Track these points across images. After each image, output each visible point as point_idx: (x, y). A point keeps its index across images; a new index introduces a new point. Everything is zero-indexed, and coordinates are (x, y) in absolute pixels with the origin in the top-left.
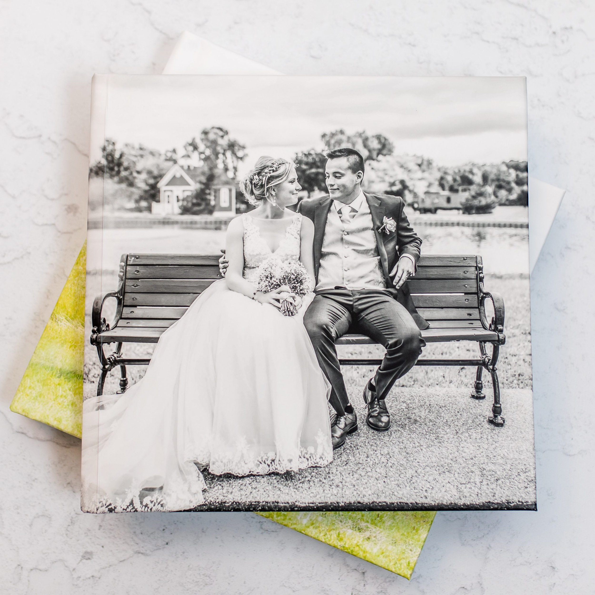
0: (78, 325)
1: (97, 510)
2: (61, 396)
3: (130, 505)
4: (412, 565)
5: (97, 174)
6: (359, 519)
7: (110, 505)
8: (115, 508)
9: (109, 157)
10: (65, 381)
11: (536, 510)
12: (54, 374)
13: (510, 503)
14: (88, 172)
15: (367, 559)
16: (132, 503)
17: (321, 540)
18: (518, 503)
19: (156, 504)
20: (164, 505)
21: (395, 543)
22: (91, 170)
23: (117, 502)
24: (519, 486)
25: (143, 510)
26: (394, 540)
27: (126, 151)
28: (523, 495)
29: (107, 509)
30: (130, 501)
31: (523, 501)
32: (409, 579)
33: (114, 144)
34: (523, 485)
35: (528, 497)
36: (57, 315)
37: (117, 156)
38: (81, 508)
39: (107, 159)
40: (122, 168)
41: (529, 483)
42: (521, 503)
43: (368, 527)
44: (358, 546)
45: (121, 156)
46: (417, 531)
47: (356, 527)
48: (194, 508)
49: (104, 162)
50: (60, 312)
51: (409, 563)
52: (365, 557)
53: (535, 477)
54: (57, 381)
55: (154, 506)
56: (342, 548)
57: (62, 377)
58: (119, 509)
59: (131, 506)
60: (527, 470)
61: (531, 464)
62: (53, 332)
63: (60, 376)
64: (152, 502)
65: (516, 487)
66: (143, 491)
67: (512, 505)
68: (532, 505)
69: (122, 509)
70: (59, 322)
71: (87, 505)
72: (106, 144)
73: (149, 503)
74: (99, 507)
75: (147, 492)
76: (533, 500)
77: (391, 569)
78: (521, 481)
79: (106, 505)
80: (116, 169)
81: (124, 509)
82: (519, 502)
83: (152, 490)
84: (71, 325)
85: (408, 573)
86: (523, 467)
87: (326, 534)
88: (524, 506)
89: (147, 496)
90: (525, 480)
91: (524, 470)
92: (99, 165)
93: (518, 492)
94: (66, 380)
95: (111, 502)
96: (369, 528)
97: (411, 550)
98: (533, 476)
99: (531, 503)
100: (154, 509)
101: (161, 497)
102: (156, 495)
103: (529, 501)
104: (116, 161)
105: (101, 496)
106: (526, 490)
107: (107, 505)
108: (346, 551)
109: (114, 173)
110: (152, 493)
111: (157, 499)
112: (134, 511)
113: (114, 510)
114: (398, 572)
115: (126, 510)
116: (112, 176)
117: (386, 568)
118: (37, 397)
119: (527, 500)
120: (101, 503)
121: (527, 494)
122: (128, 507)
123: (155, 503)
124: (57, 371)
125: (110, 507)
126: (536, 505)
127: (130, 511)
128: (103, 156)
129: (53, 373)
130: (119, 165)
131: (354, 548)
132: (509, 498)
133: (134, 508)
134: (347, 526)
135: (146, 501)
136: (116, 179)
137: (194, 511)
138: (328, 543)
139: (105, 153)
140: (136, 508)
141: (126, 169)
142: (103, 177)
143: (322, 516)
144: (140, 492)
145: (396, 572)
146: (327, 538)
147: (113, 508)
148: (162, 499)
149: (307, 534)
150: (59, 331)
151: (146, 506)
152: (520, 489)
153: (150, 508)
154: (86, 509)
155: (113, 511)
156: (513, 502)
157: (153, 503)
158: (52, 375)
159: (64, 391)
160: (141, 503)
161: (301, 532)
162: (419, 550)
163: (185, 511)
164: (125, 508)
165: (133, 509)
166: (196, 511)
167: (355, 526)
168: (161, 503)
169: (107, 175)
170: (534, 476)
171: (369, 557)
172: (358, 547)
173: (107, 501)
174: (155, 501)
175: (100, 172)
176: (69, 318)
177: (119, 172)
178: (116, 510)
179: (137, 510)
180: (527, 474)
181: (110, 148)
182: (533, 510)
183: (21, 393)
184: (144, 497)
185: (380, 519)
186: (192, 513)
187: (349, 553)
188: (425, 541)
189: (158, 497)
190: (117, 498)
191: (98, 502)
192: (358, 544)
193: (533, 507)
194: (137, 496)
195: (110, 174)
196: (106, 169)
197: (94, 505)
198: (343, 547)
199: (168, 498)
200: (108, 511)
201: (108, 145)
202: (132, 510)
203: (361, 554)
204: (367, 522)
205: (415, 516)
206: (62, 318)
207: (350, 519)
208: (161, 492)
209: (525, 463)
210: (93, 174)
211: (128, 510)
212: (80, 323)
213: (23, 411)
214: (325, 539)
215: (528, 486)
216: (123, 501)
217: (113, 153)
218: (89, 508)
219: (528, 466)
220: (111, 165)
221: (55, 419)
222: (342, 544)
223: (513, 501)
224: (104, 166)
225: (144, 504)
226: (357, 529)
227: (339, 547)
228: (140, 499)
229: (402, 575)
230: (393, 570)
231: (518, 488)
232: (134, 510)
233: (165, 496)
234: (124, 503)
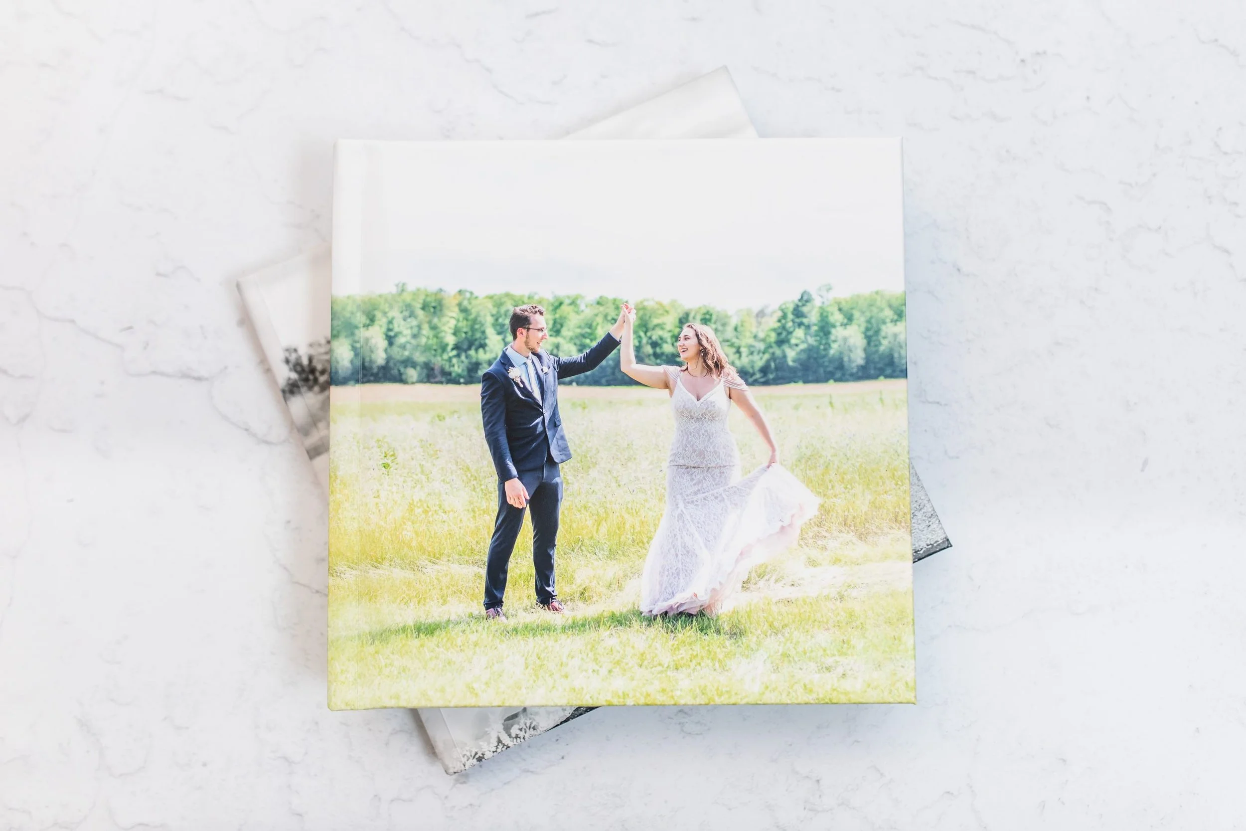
0: (367, 568)
1: (464, 766)
2: (386, 666)
3: (498, 745)
4: (911, 684)
5: (292, 392)
6: (821, 656)
7: (476, 753)
8: (483, 754)
9: (297, 367)
10: (382, 645)
11: (951, 546)
12: (364, 642)
13: (918, 551)
14: (281, 394)
15: (853, 701)
16: (499, 741)
17: (786, 702)
18: (927, 547)
19: (527, 730)
20: (536, 727)
21: (879, 666)
22: (284, 391)
23: (483, 747)
24: (921, 528)
25: (515, 743)
26: (876, 663)
27: (312, 352)
28: (930, 536)
29: (475, 760)
30: (496, 740)
31: (932, 543)
32: (915, 702)
33: (295, 350)
34: (923, 525)
35: (936, 535)
36: (335, 567)
37: (305, 362)
38: (446, 771)
39: (296, 371)
40: (317, 374)
41: (929, 519)
42: (930, 546)
43: (837, 662)
44: (834, 690)
45: (310, 360)
46: (900, 640)
47: (822, 668)
48: (571, 715)
49: (294, 376)
50: (338, 562)
51: (907, 683)
52: (849, 700)
53: (934, 510)
54: (371, 649)
55: (525, 732)
56: (817, 701)
57: (376, 641)
58: (488, 755)
59: (500, 744)
60: (921, 507)
61: (923, 498)
62: (340, 591)
63: (373, 641)
64: (521, 730)
65: (918, 530)
66: (505, 723)
67: (921, 552)
68: (943, 542)
69: (491, 752)
70: (342, 575)
71: (450, 766)
72: (287, 354)
73: (518, 732)
74: (465, 763)
75: (511, 721)
76: (943, 536)
77: (887, 701)
78: (920, 522)
79: (471, 756)
80: (311, 377)
81: (494, 752)
82: (928, 545)
83: (515, 716)
84: (358, 573)
85: (910, 696)
86: (915, 505)
87: (789, 692)
88: (936, 547)
89: (512, 726)
90: (924, 518)
91: (918, 507)
92: (291, 382)
93: (922, 535)
94: (382, 643)
95: (477, 750)
96: (839, 662)
97: (903, 667)
98: (930, 510)
99: (941, 541)
100: (527, 736)
101: (528, 719)
102: (522, 721)
103: (939, 540)
104: (307, 369)
105: (461, 748)
106: (930, 529)
107: (473, 755)
108: (822, 702)
109: (311, 383)
110: (517, 719)
111: (525, 724)
112: (506, 749)
113: (483, 758)
114: (899, 700)
115: (496, 751)
116: (310, 388)
117: (881, 701)
118: (355, 680)
119: (936, 540)
120: (466, 756)
121: (933, 532)
122: (497, 747)
123: (525, 729)
124: (367, 637)
125: (477, 756)
126: (948, 540)
127: (502, 751)
128: (291, 370)
129: (362, 642)
130: (313, 371)
131: (831, 694)
132: (914, 546)
133: (504, 745)
134: (811, 672)
135: (514, 731)
136: (316, 389)
137: (572, 719)
138: (796, 702)
139: (291, 365)
140: (506, 744)
141: (323, 372)
142: (300, 393)
143: (774, 673)
144: (503, 724)
145: (896, 702)
146: (793, 697)
147: (481, 756)
148: (531, 721)
149: (765, 702)
150: (347, 587)
151: (517, 737)
152: (923, 531)
153: (522, 737)
154: (451, 771)
155: (483, 760)
156: (922, 549)
157: (523, 730)
158: (363, 644)
159: (387, 658)
160: (510, 736)
161: (757, 704)
162: (913, 661)
163: (562, 723)
164: (494, 749)
165: (503, 747)
166: (574, 717)
167: (820, 668)
168: (532, 726)
169: (304, 389)
170: (932, 509)
171: (855, 698)
172: (835, 692)
173: (471, 752)
174: (525, 727)
175: (295, 389)
176: (352, 565)
177: (316, 380)
178: (486, 757)
179: (509, 745)
180: (923, 511)
181: (293, 357)
182: (948, 547)
183: (335, 684)
184: (510, 729)
185: (848, 645)
186: (571, 721)
187: (827, 703)
188: (914, 648)
189: (526, 721)
190: (481, 743)
191: (462, 757)
192: (834, 688)
193: (947, 544)
194: (502, 731)
195: (306, 386)
196: (300, 383)
197: (458, 763)
198: (817, 699)
199: (537, 718)
200: (478, 761)
201: (290, 355)
202: (503, 749)
203: (843, 699)
204: (834, 655)
205: (890, 622)
206: (343, 569)
207: (810, 661)
208: (527, 715)
209: (916, 499)
210: (288, 395)
211: (499, 750)
212: (369, 566)
213: (347, 704)
214: (790, 699)
215: (931, 523)
216: (489, 743)
217: (299, 361)
218: (454, 768)
219: (920, 501)
220: (304, 376)
221: (391, 697)
222: (814, 696)
223: (921, 547)
224: (296, 381)
225: (514, 735)
226: (824, 669)
227: (812, 702)
228: (506, 733)
229: (905, 701)
230: (892, 700)
231: (920, 530)
232: (505, 747)
233: (532, 716)
234: (491, 745)
